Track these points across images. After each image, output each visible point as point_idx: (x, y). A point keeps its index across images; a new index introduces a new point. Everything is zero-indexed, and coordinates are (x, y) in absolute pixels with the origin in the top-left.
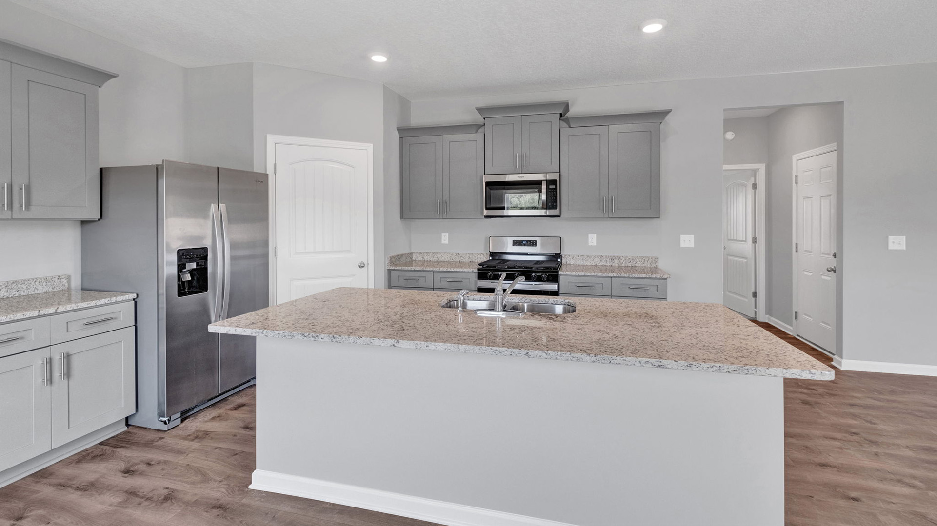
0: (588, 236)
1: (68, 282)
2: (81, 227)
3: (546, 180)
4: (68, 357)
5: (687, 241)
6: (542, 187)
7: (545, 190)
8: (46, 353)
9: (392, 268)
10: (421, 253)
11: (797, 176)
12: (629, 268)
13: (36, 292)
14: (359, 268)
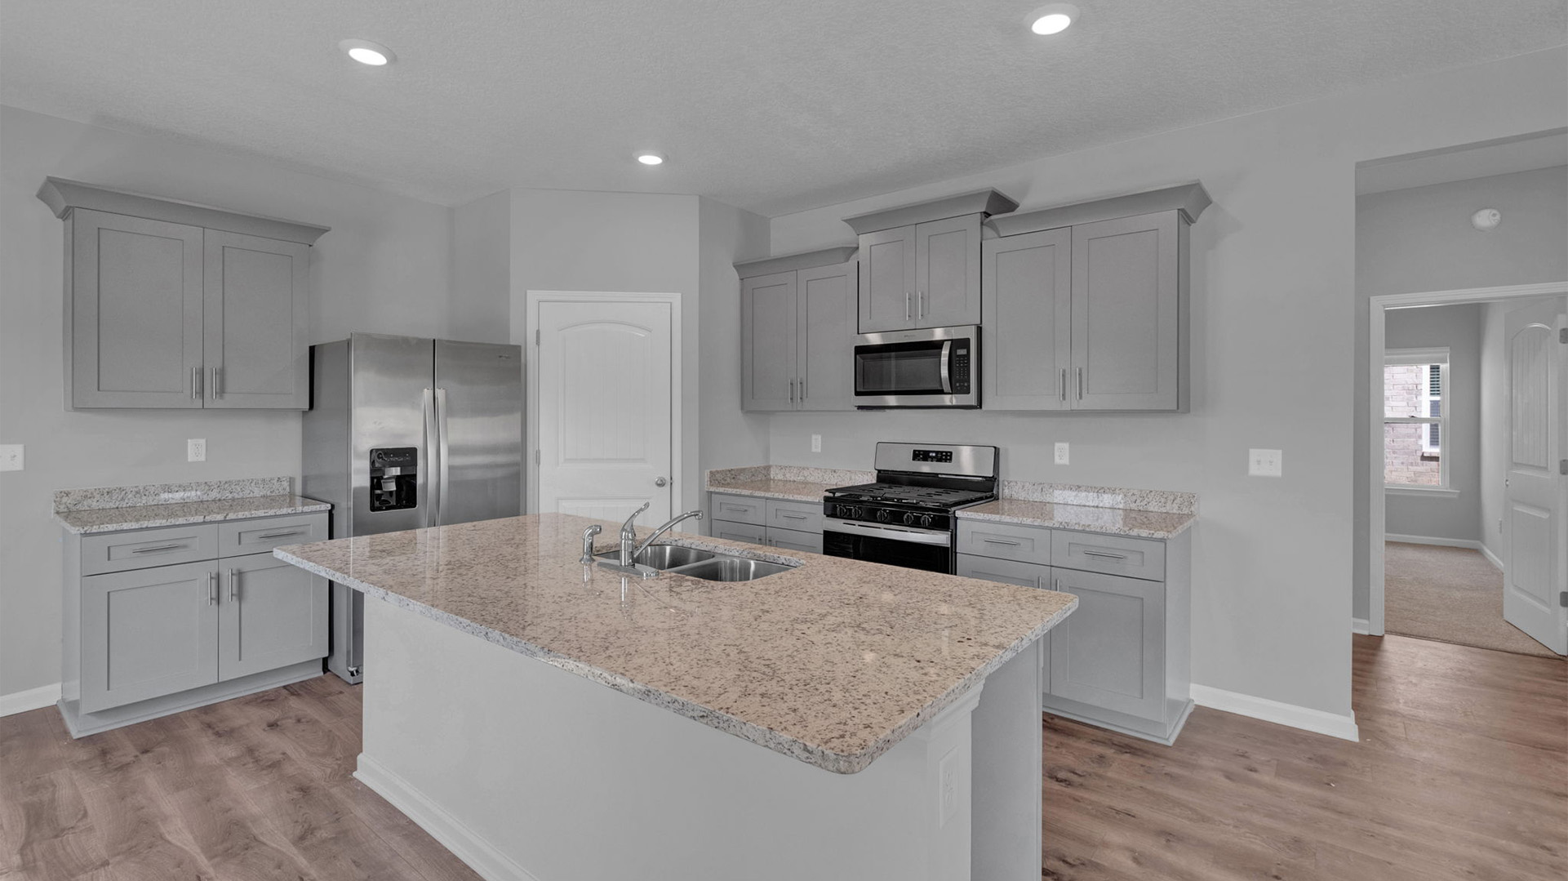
0: (1054, 446)
1: (290, 485)
2: (303, 417)
3: (952, 340)
4: (240, 575)
5: (1266, 463)
6: (943, 352)
7: (947, 359)
8: (212, 567)
9: (712, 489)
10: (781, 468)
13: (251, 495)
14: (656, 487)
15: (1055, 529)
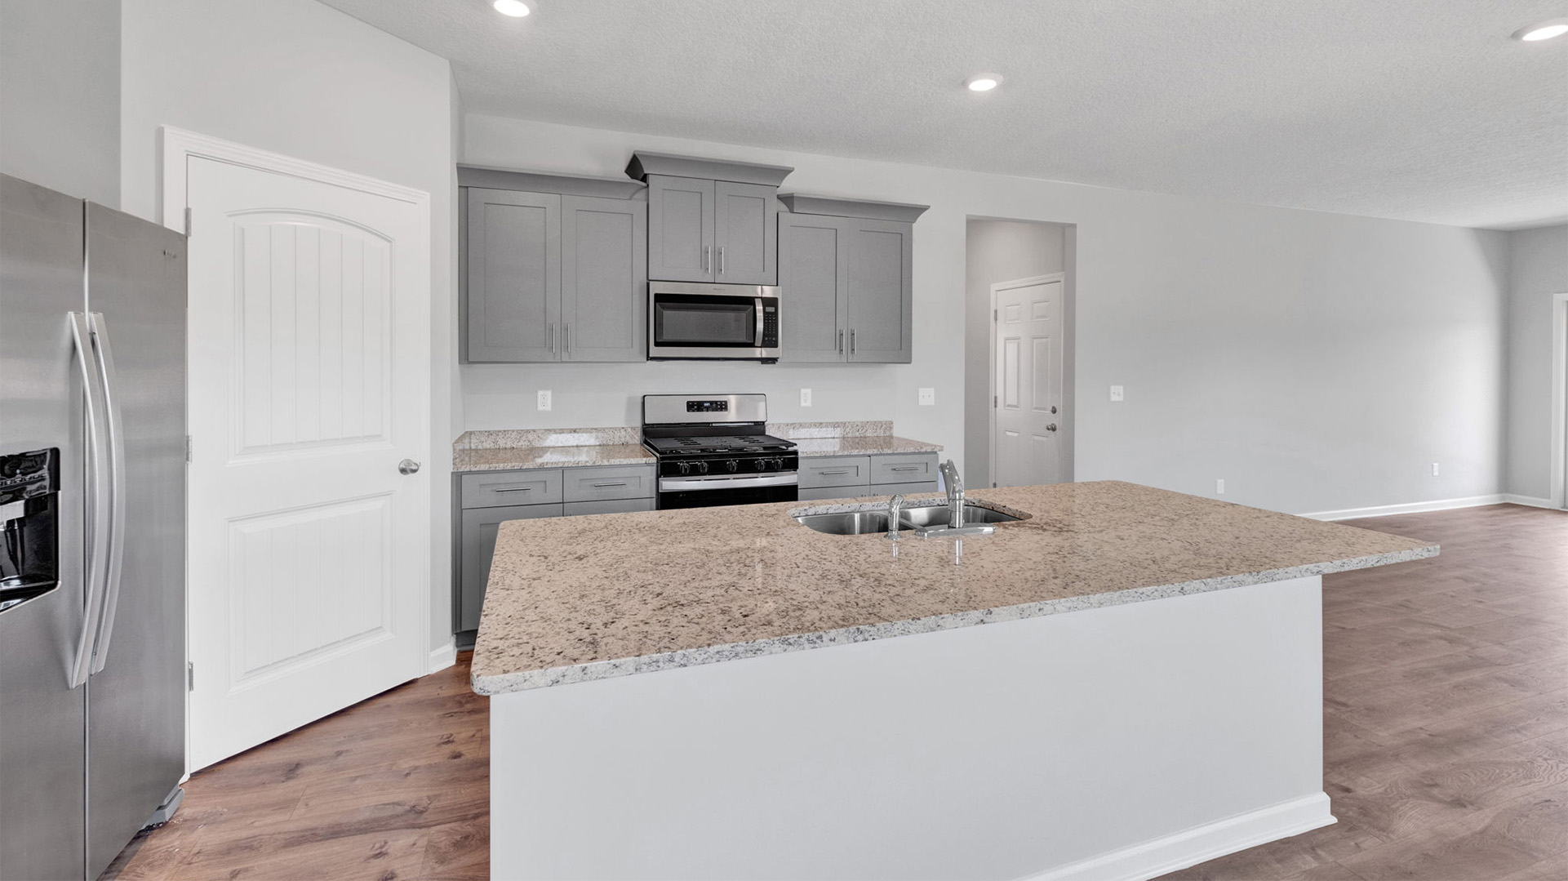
0: (800, 391)
5: (927, 396)
6: (757, 308)
7: (762, 314)
9: (464, 468)
10: (490, 433)
11: (996, 311)
12: (857, 440)
15: (873, 455)
